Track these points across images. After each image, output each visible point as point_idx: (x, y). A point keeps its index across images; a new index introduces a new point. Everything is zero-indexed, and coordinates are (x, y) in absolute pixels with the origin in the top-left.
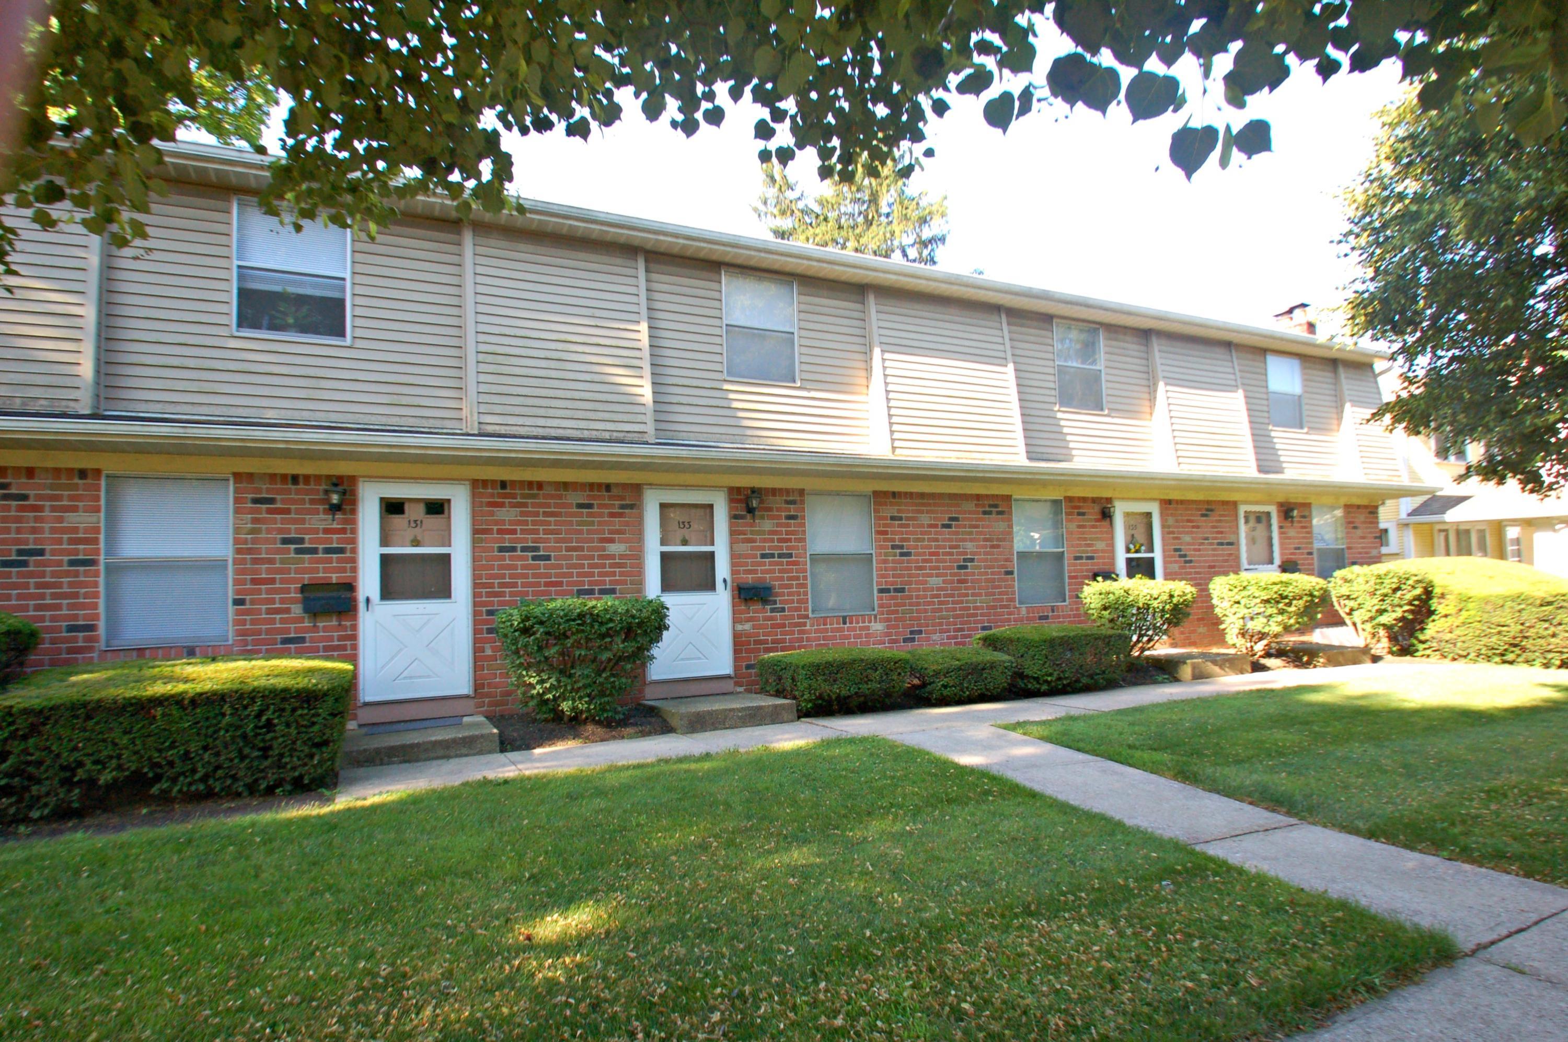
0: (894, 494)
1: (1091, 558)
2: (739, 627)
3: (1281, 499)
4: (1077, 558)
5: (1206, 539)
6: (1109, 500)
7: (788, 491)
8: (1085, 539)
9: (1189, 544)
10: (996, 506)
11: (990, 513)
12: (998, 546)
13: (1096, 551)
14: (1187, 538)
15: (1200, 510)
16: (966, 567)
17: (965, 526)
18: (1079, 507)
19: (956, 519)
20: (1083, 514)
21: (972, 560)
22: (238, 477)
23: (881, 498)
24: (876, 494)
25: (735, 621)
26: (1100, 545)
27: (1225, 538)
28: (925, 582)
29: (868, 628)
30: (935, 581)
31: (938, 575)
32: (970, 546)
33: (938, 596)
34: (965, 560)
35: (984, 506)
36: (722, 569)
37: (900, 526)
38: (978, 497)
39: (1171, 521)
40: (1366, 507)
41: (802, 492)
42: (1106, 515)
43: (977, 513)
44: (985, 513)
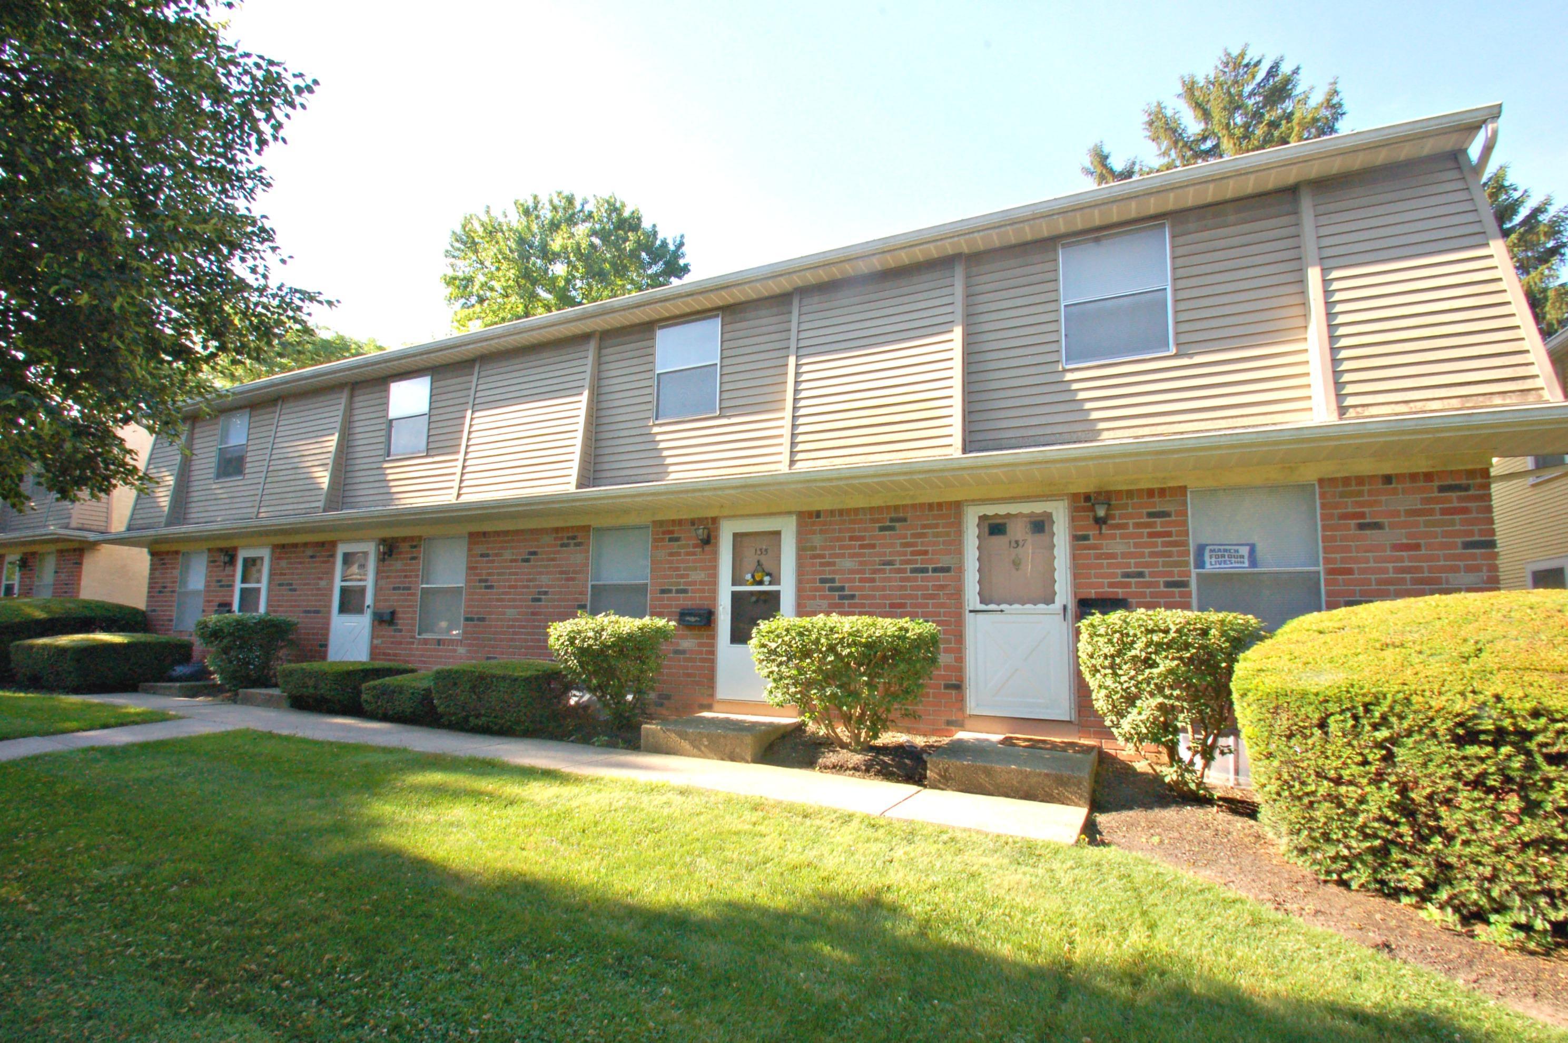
0: (485, 534)
1: (685, 591)
2: (375, 642)
3: (1082, 487)
4: (663, 591)
5: (890, 563)
6: (715, 520)
7: (412, 538)
8: (677, 569)
9: (852, 572)
10: (574, 538)
11: (567, 545)
12: (573, 579)
13: (694, 583)
14: (848, 564)
15: (878, 521)
16: (539, 600)
17: (543, 560)
18: (672, 532)
19: (535, 553)
20: (677, 539)
21: (546, 593)
22: (210, 550)
23: (475, 538)
24: (471, 535)
25: (373, 637)
26: (698, 576)
27: (930, 561)
28: (504, 614)
29: (455, 651)
30: (511, 613)
31: (515, 607)
32: (545, 579)
33: (513, 626)
34: (539, 593)
35: (562, 538)
36: (369, 600)
37: (488, 562)
38: (557, 530)
39: (817, 540)
40: (1428, 477)
41: (420, 538)
42: (709, 541)
43: (555, 546)
44: (562, 545)
